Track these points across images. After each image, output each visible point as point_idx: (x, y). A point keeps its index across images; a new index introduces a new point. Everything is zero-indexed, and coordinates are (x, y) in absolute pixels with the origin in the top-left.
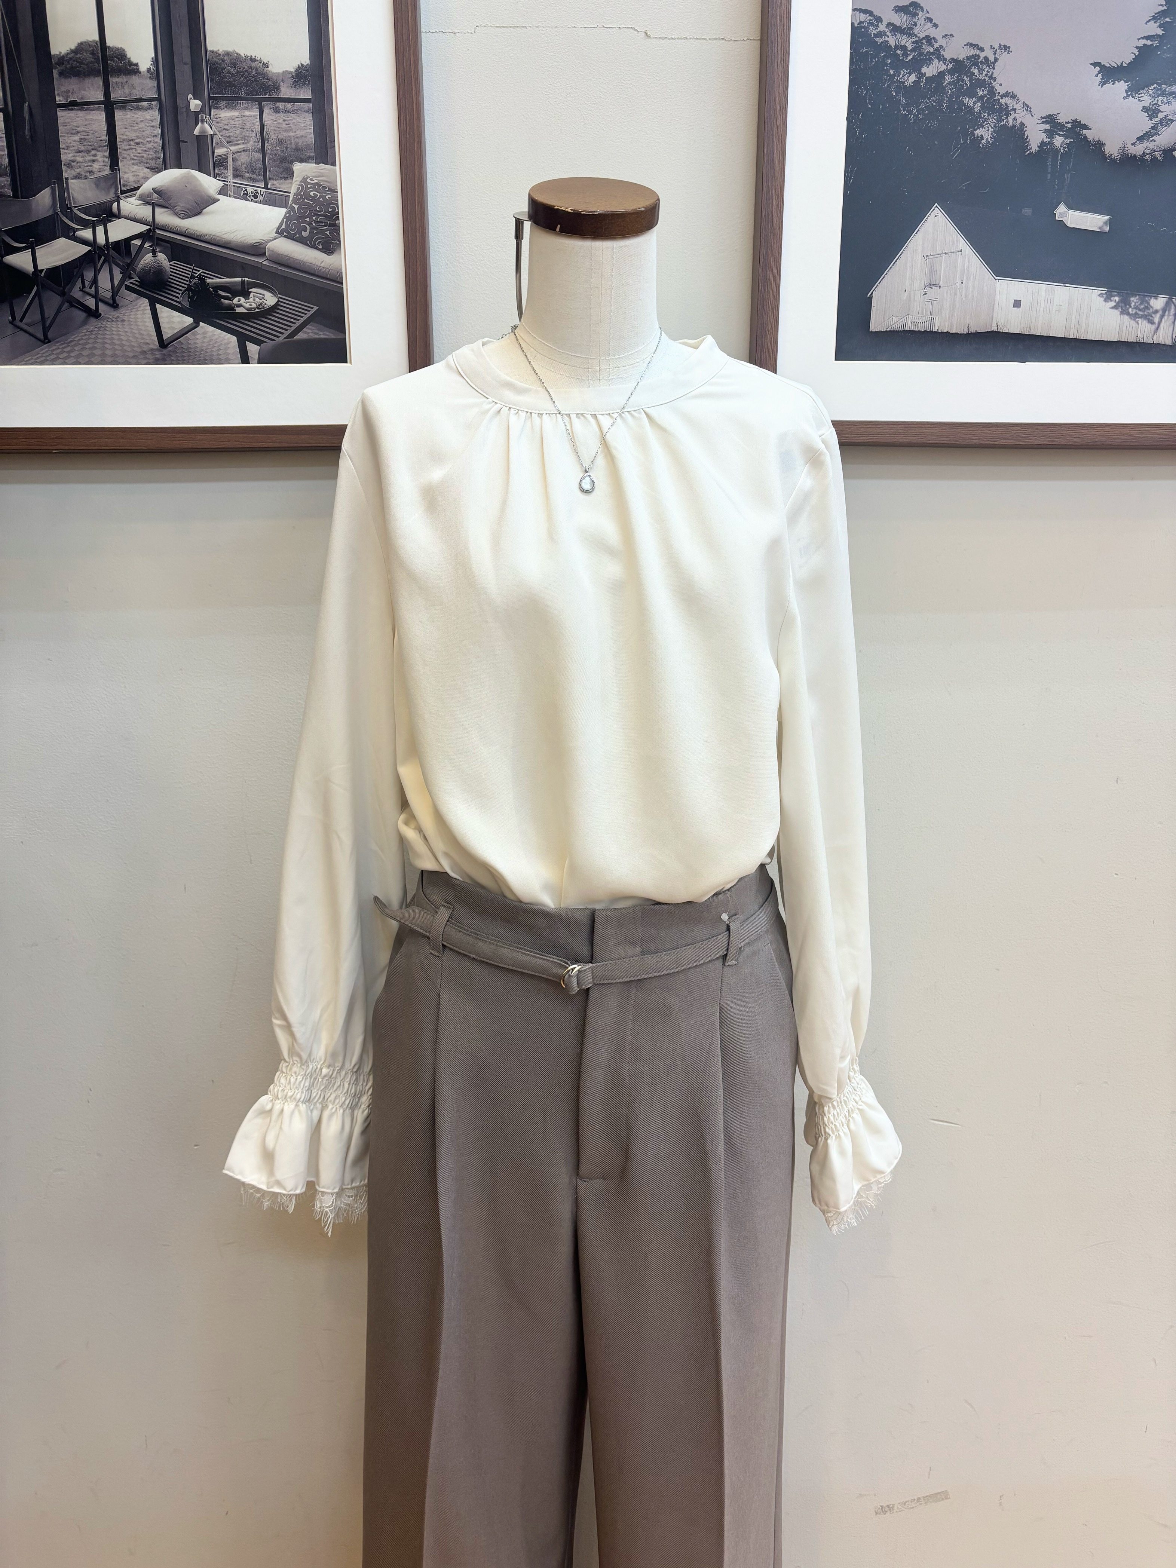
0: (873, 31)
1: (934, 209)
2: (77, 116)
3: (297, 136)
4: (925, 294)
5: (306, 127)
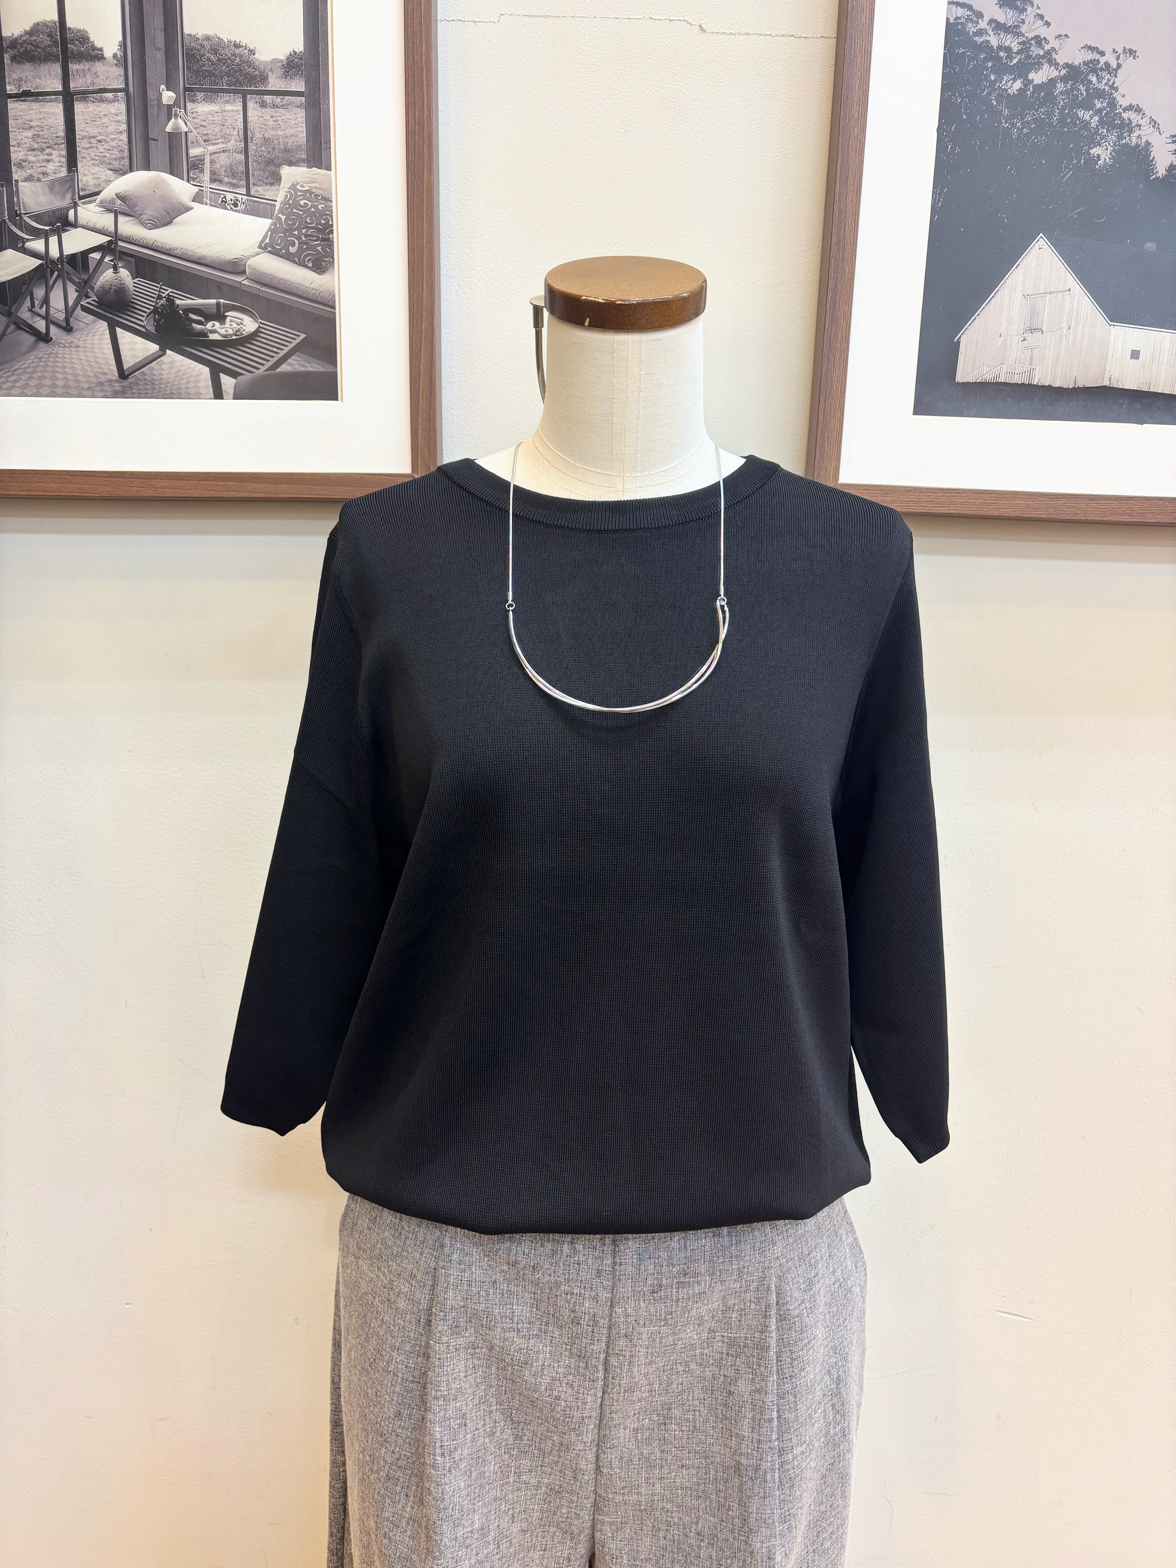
0: (971, 28)
1: (1038, 240)
2: (31, 108)
3: (288, 135)
4: (1024, 340)
5: (297, 124)
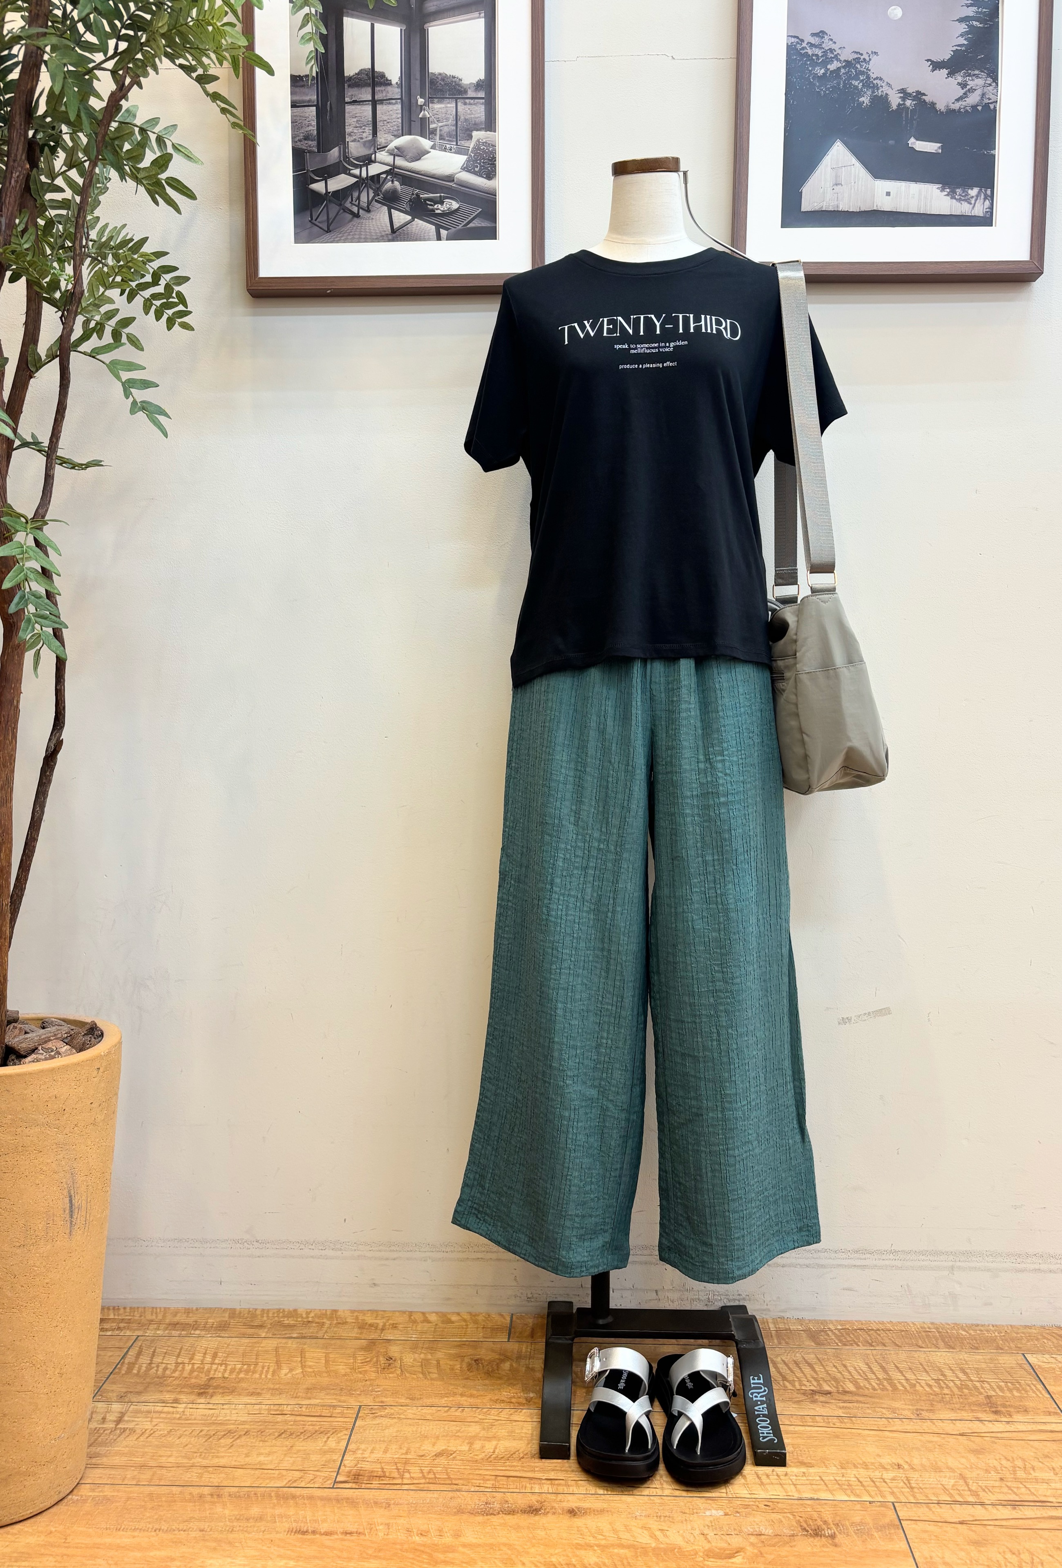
0: (799, 47)
1: (835, 142)
2: (355, 109)
3: (476, 114)
4: (833, 189)
5: (481, 112)
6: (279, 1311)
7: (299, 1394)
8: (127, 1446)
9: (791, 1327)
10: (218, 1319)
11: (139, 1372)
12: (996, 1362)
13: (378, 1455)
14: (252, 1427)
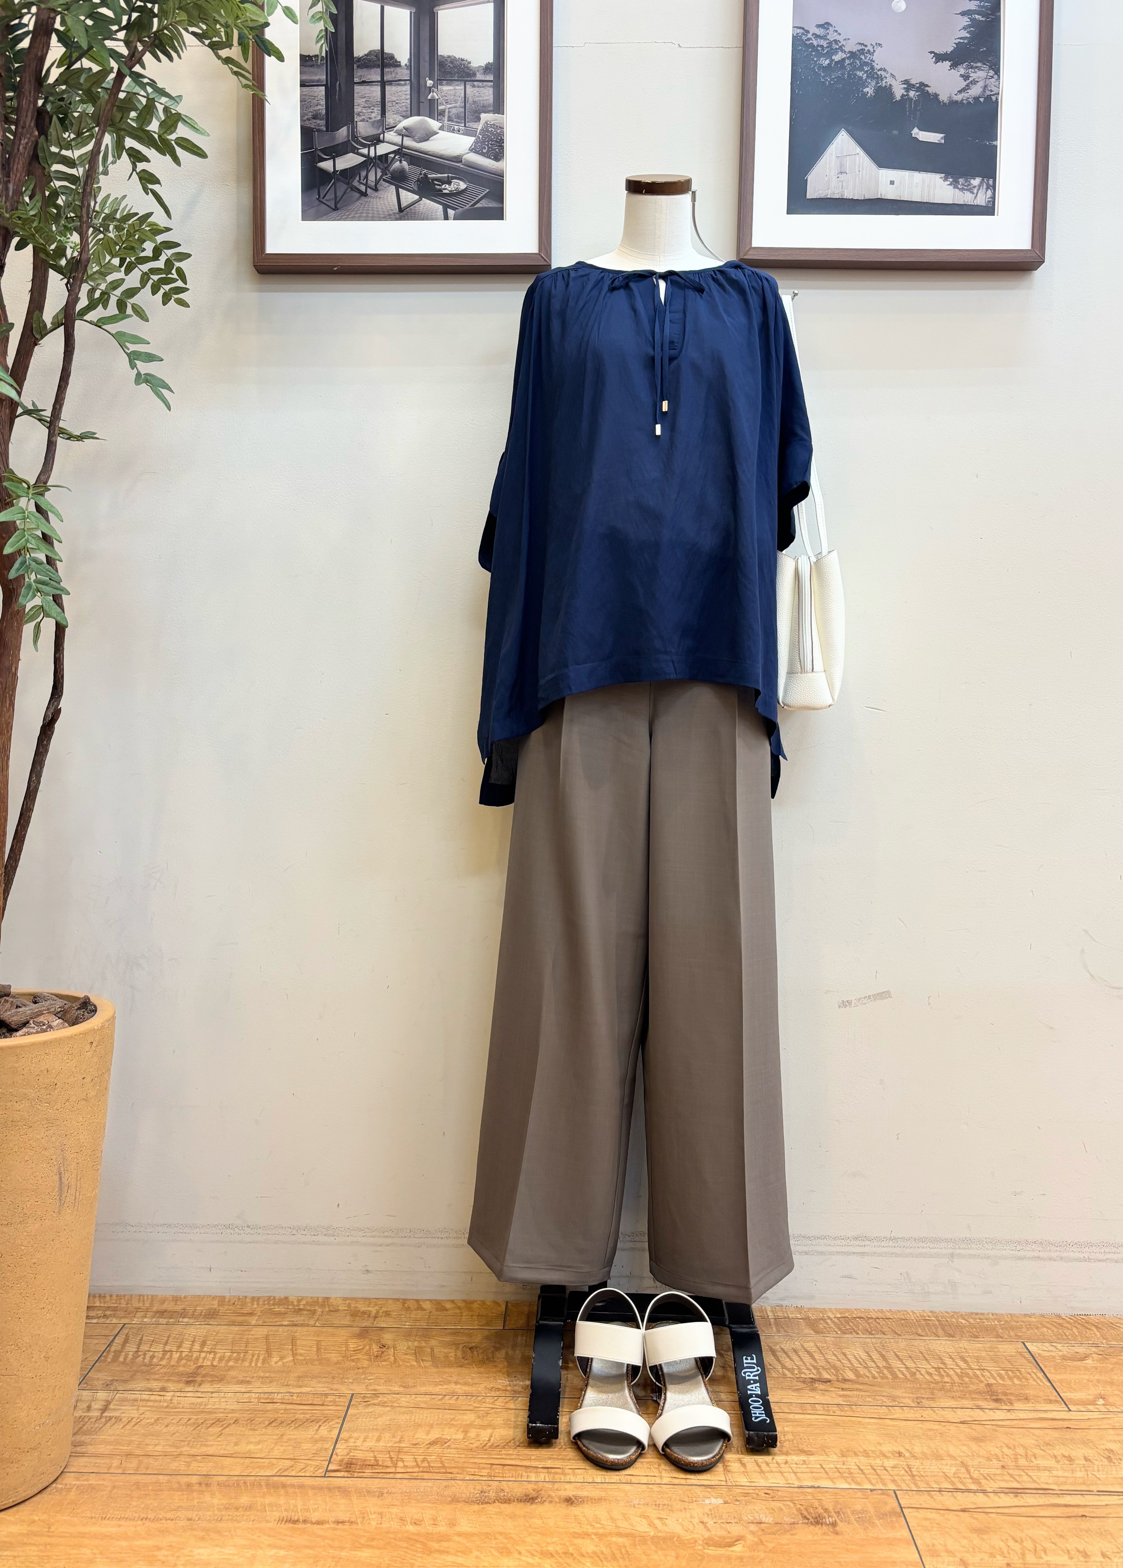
0: (804, 37)
1: (841, 132)
4: (839, 177)
6: (269, 1298)
7: (289, 1382)
8: (113, 1435)
9: (790, 1316)
10: (207, 1307)
11: (125, 1359)
12: (996, 1350)
13: (369, 1444)
14: (242, 1415)
